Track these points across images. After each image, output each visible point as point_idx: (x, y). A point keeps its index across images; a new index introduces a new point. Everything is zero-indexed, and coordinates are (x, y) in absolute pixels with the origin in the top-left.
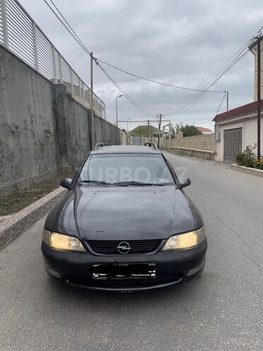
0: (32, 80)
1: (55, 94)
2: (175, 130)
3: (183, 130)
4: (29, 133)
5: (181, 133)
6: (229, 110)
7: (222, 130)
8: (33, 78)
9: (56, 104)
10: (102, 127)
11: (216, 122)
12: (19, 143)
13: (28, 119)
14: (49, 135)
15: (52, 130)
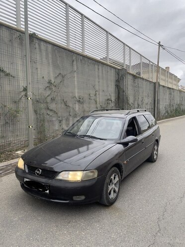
0: (99, 69)
1: (118, 75)
4: (93, 101)
8: (100, 67)
9: (119, 81)
10: (170, 94)
12: (83, 107)
13: (92, 92)
14: (110, 102)
15: (113, 99)
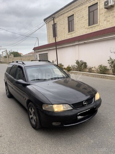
2: (9, 54)
3: (12, 53)
5: (12, 55)
6: (39, 46)
7: (38, 54)
11: (34, 50)
